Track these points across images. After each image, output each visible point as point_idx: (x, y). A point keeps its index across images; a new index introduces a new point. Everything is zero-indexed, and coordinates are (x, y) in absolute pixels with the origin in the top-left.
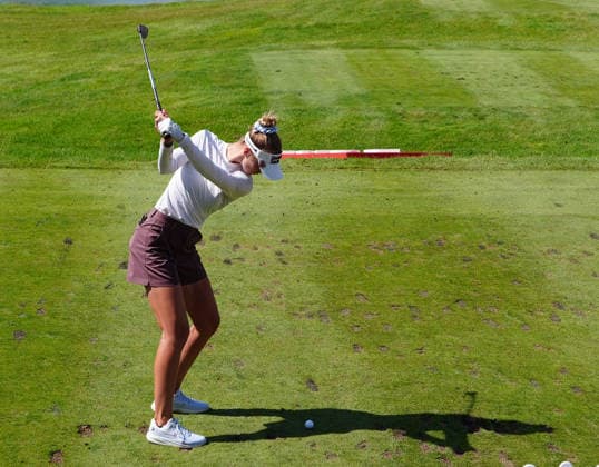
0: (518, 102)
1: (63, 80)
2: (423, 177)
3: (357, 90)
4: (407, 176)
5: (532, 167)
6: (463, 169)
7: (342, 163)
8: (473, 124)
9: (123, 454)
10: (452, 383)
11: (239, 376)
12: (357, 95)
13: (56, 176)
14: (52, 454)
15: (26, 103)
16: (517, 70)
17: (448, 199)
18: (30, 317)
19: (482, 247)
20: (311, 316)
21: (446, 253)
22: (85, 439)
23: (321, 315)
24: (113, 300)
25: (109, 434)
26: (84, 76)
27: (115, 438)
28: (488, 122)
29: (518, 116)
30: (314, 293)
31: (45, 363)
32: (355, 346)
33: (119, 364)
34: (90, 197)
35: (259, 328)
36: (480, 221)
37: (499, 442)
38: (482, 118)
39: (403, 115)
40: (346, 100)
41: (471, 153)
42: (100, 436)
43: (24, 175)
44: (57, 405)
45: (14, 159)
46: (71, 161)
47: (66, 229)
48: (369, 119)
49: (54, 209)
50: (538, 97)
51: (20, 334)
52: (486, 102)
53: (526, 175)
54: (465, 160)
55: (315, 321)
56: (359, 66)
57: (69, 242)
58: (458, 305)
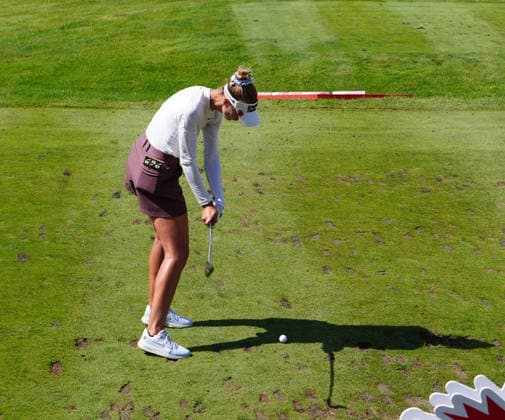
0: (471, 48)
1: (62, 28)
2: (386, 116)
3: (327, 38)
4: (371, 115)
5: (484, 108)
6: (422, 109)
7: (313, 104)
8: (431, 69)
9: (116, 365)
10: (411, 301)
11: (221, 295)
12: (327, 43)
13: (55, 114)
14: (52, 364)
15: (30, 48)
16: (470, 20)
17: (409, 136)
18: (32, 241)
19: (439, 180)
20: (285, 241)
21: (407, 185)
22: (82, 351)
23: (294, 240)
24: (107, 227)
25: (103, 346)
26: (81, 24)
27: (108, 351)
28: (444, 66)
29: (472, 62)
30: (288, 220)
31: (46, 283)
32: (325, 269)
33: (112, 284)
34: (87, 133)
35: (238, 252)
36: (437, 156)
37: (453, 355)
38: (439, 63)
39: (368, 60)
40: (317, 47)
41: (429, 95)
42: (94, 349)
43: (28, 114)
44: (57, 321)
45: (17, 99)
46: (69, 102)
47: (65, 162)
48: (338, 64)
49: (54, 144)
50: (490, 44)
51: (22, 257)
52: (442, 49)
53: (479, 115)
54: (423, 101)
55: (289, 245)
56: (329, 17)
57: (67, 174)
58: (418, 231)
